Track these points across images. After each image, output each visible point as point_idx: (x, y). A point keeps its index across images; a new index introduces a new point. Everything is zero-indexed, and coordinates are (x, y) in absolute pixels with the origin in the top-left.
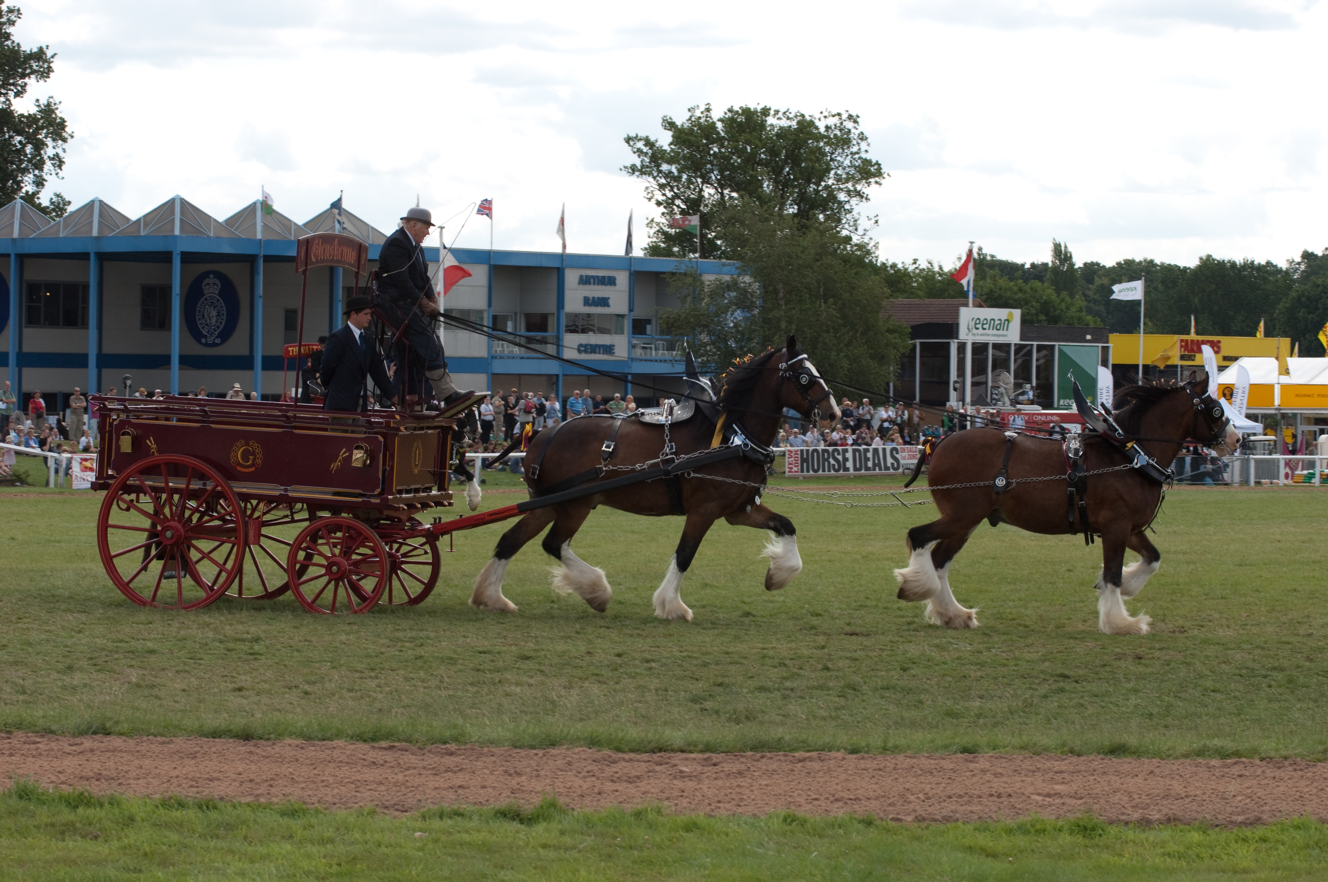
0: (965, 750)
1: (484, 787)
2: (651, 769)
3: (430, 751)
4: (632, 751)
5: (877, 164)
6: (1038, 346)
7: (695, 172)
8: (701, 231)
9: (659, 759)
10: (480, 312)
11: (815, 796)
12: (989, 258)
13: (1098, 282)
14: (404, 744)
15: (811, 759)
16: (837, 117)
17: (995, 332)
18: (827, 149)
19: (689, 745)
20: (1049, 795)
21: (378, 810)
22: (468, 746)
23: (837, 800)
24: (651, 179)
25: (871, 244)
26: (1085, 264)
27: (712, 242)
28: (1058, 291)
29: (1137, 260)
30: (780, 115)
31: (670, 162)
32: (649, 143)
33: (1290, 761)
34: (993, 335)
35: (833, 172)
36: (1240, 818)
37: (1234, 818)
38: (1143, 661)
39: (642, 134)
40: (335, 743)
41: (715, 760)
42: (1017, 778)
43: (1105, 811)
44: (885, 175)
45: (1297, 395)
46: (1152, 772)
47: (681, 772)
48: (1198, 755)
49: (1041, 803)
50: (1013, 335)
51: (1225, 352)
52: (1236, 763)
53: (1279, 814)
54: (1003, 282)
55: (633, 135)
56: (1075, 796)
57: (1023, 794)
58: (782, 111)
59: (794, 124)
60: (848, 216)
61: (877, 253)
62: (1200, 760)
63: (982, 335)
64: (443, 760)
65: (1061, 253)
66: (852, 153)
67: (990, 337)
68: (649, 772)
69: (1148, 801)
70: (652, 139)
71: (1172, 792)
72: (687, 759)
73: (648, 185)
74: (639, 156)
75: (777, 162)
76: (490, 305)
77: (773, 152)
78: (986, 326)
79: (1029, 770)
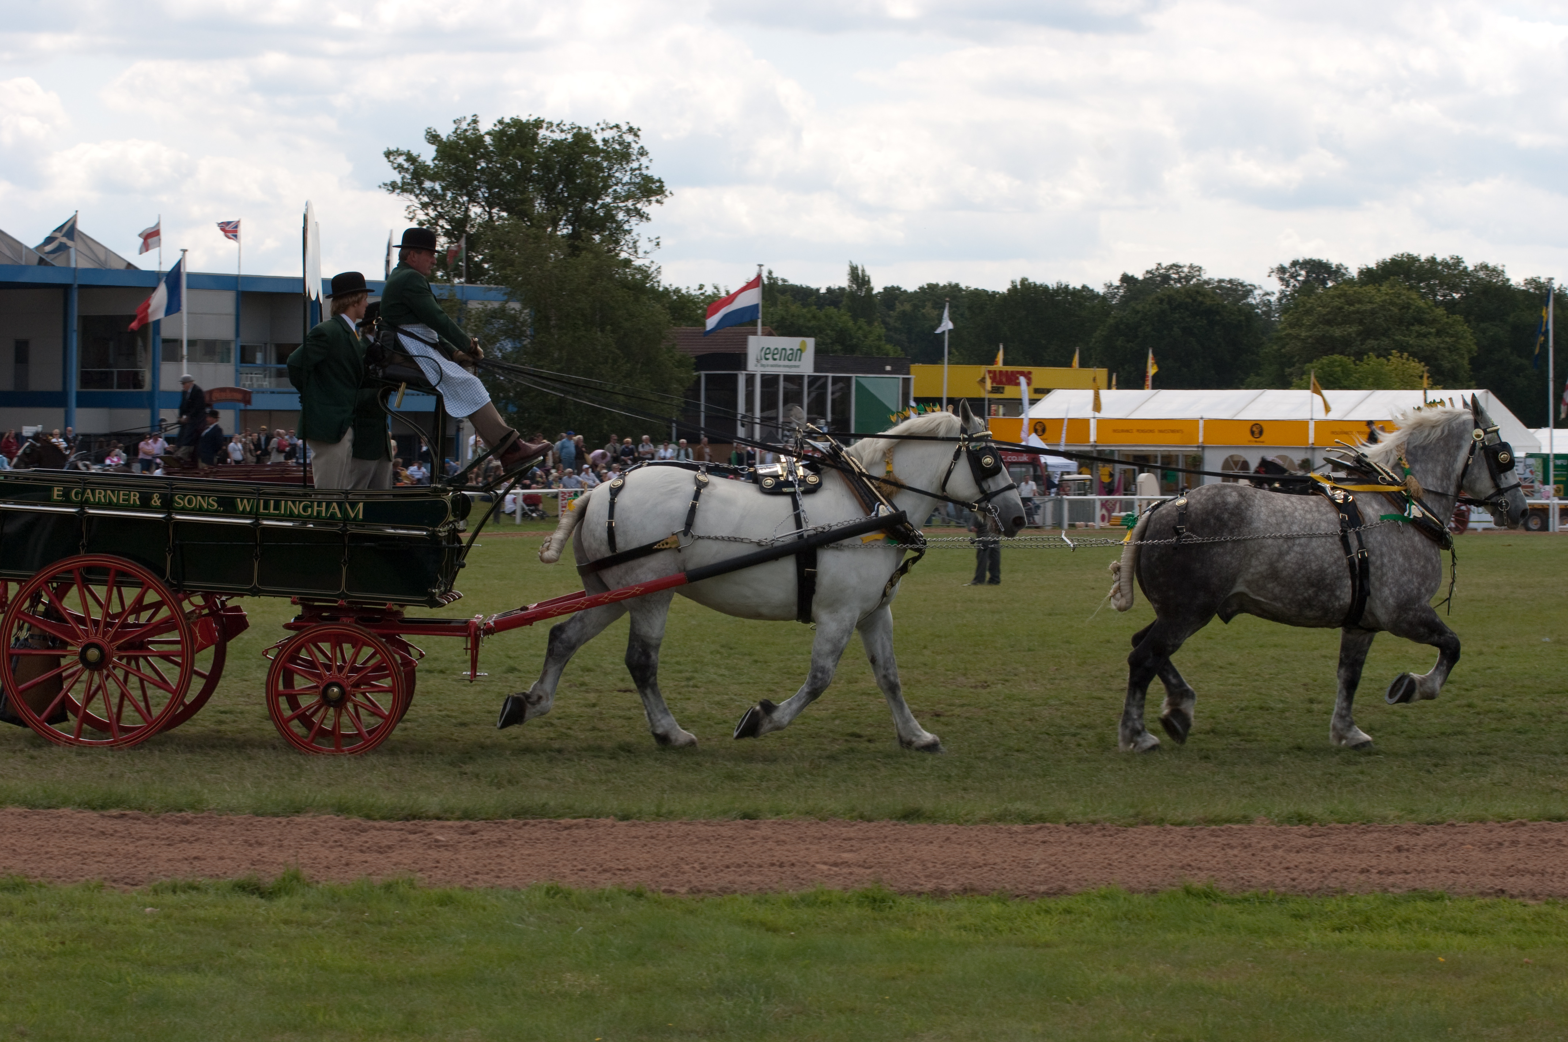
0: (746, 816)
1: (221, 858)
2: (404, 837)
3: (163, 820)
4: (383, 818)
5: (660, 181)
6: (833, 377)
7: (460, 189)
8: (467, 253)
9: (412, 827)
10: (226, 343)
11: (581, 867)
12: (780, 282)
13: (899, 308)
14: (136, 812)
15: (578, 827)
16: (615, 130)
17: (787, 363)
18: (605, 164)
19: (446, 811)
20: (835, 864)
21: (107, 884)
22: (206, 814)
23: (605, 871)
24: (412, 197)
25: (652, 269)
26: (885, 289)
27: (478, 265)
28: (855, 317)
29: (941, 284)
30: (554, 128)
31: (433, 179)
32: (410, 158)
33: (1099, 826)
34: (785, 366)
35: (610, 190)
36: (1043, 888)
37: (1036, 888)
38: (942, 719)
39: (404, 148)
40: (61, 811)
41: (473, 828)
42: (802, 846)
43: (896, 880)
44: (667, 193)
45: (1115, 431)
46: (948, 839)
47: (437, 841)
48: (999, 820)
49: (826, 873)
50: (806, 366)
51: (1036, 384)
52: (1040, 829)
53: (1085, 883)
54: (795, 308)
55: (393, 148)
56: (864, 865)
57: (807, 863)
58: (555, 122)
59: (570, 137)
60: (628, 237)
61: (659, 278)
62: (1001, 825)
63: (772, 366)
64: (178, 829)
65: (859, 278)
66: (632, 170)
67: (781, 368)
68: (402, 841)
69: (943, 870)
70: (415, 153)
71: (970, 860)
72: (442, 827)
73: (409, 203)
74: (400, 172)
75: (549, 179)
76: (237, 334)
77: (546, 167)
78: (776, 357)
79: (815, 838)
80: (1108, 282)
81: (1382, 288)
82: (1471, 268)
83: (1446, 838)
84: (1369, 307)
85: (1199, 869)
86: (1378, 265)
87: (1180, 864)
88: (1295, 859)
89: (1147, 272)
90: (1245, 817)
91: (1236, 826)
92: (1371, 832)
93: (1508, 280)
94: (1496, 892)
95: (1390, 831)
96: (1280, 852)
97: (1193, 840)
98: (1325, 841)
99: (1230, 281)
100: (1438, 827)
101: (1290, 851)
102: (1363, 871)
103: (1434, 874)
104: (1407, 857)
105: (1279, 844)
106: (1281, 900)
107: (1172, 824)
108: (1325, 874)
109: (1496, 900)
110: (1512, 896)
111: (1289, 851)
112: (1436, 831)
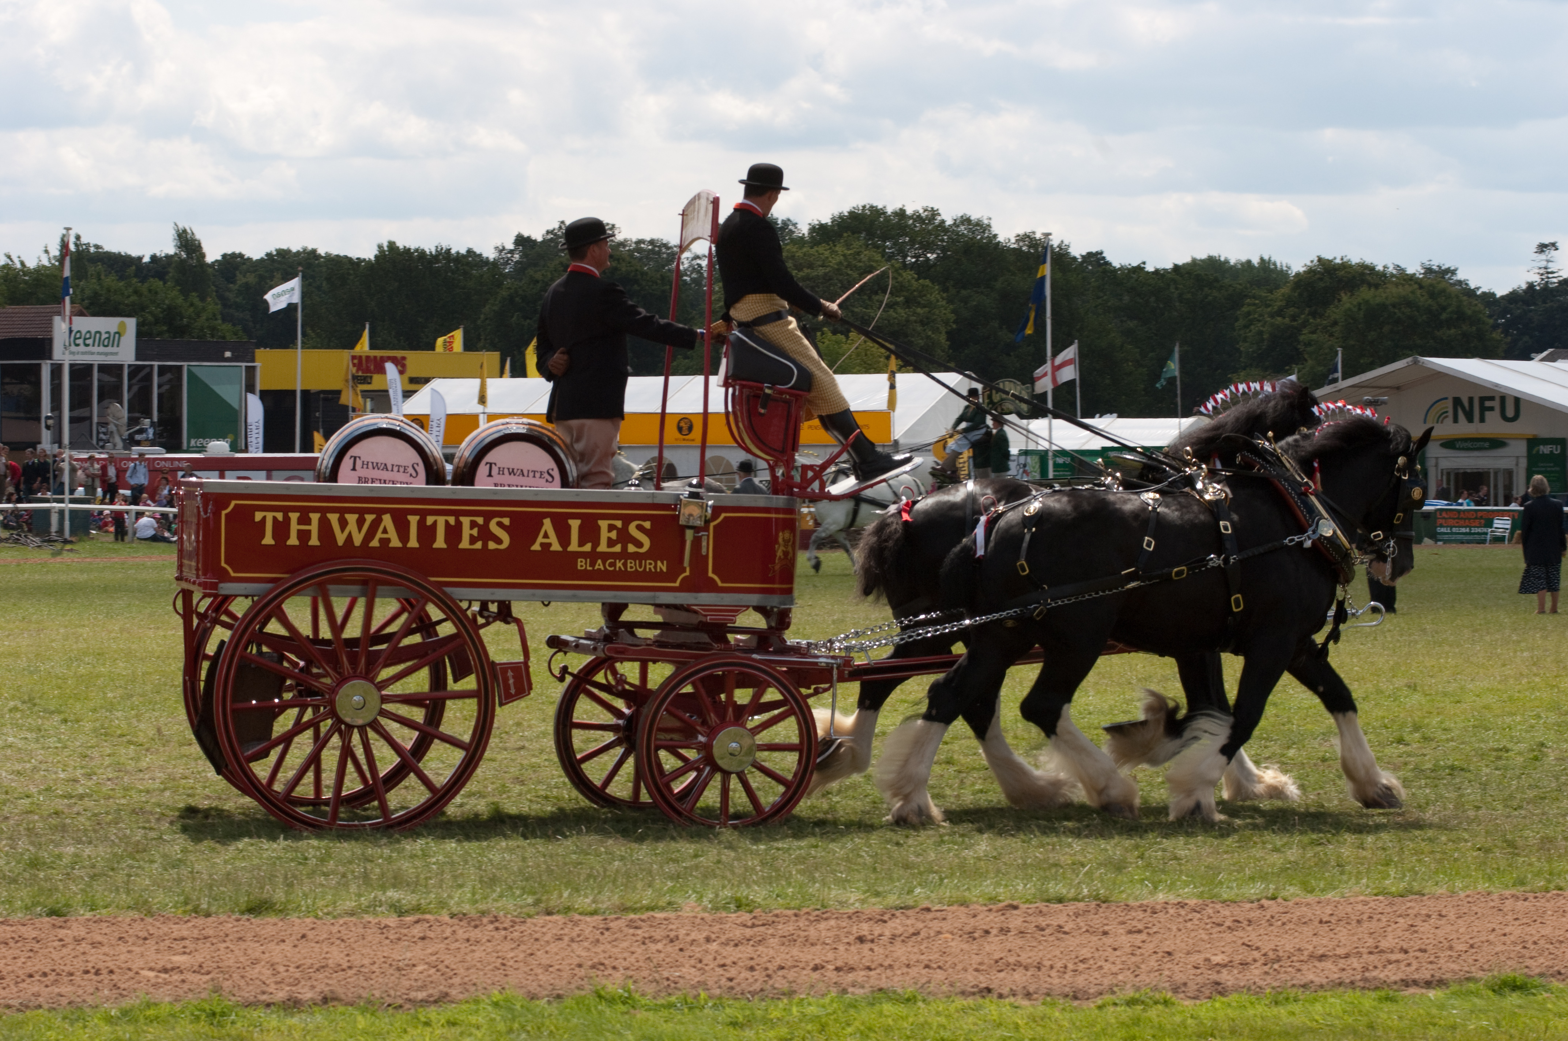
0: (53, 912)
6: (159, 366)
12: (92, 250)
13: (241, 280)
17: (102, 349)
20: (165, 970)
26: (224, 256)
28: (185, 292)
29: (294, 250)
33: (490, 917)
34: (99, 354)
36: (421, 995)
37: (413, 995)
42: (123, 948)
43: (239, 989)
46: (304, 936)
48: (367, 912)
49: (153, 981)
50: (126, 354)
51: (411, 372)
52: (417, 922)
53: (473, 989)
54: (110, 281)
56: (199, 970)
57: (130, 969)
62: (368, 918)
63: (83, 353)
65: (187, 243)
67: (95, 356)
69: (298, 975)
71: (330, 961)
78: (88, 342)
79: (138, 937)
80: (499, 244)
81: (837, 249)
82: (949, 222)
83: (920, 925)
84: (821, 271)
85: (614, 968)
86: (833, 220)
87: (590, 963)
88: (731, 954)
89: (548, 232)
90: (670, 903)
91: (659, 915)
92: (826, 919)
93: (995, 236)
94: (981, 991)
95: (850, 918)
96: (714, 946)
97: (607, 933)
98: (770, 931)
99: (652, 242)
100: (910, 912)
101: (727, 944)
102: (816, 968)
103: (905, 970)
104: (871, 950)
105: (713, 936)
106: (715, 1005)
107: (580, 914)
108: (769, 972)
109: (981, 1001)
110: (1001, 996)
111: (725, 944)
112: (908, 917)
